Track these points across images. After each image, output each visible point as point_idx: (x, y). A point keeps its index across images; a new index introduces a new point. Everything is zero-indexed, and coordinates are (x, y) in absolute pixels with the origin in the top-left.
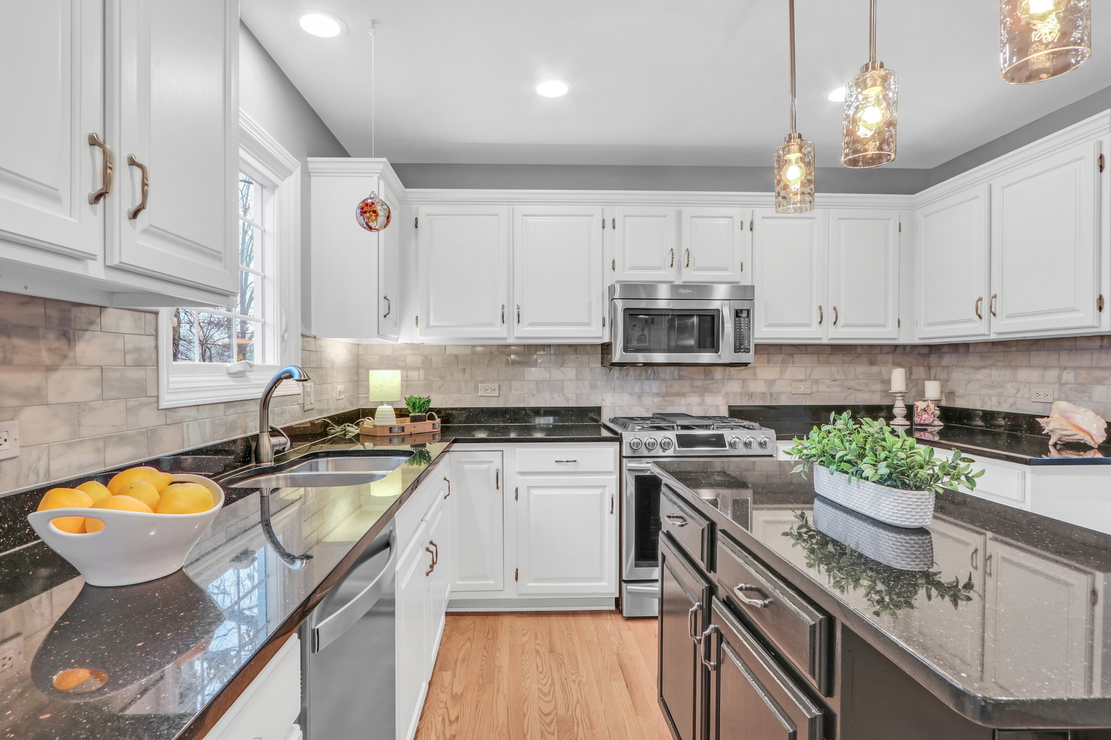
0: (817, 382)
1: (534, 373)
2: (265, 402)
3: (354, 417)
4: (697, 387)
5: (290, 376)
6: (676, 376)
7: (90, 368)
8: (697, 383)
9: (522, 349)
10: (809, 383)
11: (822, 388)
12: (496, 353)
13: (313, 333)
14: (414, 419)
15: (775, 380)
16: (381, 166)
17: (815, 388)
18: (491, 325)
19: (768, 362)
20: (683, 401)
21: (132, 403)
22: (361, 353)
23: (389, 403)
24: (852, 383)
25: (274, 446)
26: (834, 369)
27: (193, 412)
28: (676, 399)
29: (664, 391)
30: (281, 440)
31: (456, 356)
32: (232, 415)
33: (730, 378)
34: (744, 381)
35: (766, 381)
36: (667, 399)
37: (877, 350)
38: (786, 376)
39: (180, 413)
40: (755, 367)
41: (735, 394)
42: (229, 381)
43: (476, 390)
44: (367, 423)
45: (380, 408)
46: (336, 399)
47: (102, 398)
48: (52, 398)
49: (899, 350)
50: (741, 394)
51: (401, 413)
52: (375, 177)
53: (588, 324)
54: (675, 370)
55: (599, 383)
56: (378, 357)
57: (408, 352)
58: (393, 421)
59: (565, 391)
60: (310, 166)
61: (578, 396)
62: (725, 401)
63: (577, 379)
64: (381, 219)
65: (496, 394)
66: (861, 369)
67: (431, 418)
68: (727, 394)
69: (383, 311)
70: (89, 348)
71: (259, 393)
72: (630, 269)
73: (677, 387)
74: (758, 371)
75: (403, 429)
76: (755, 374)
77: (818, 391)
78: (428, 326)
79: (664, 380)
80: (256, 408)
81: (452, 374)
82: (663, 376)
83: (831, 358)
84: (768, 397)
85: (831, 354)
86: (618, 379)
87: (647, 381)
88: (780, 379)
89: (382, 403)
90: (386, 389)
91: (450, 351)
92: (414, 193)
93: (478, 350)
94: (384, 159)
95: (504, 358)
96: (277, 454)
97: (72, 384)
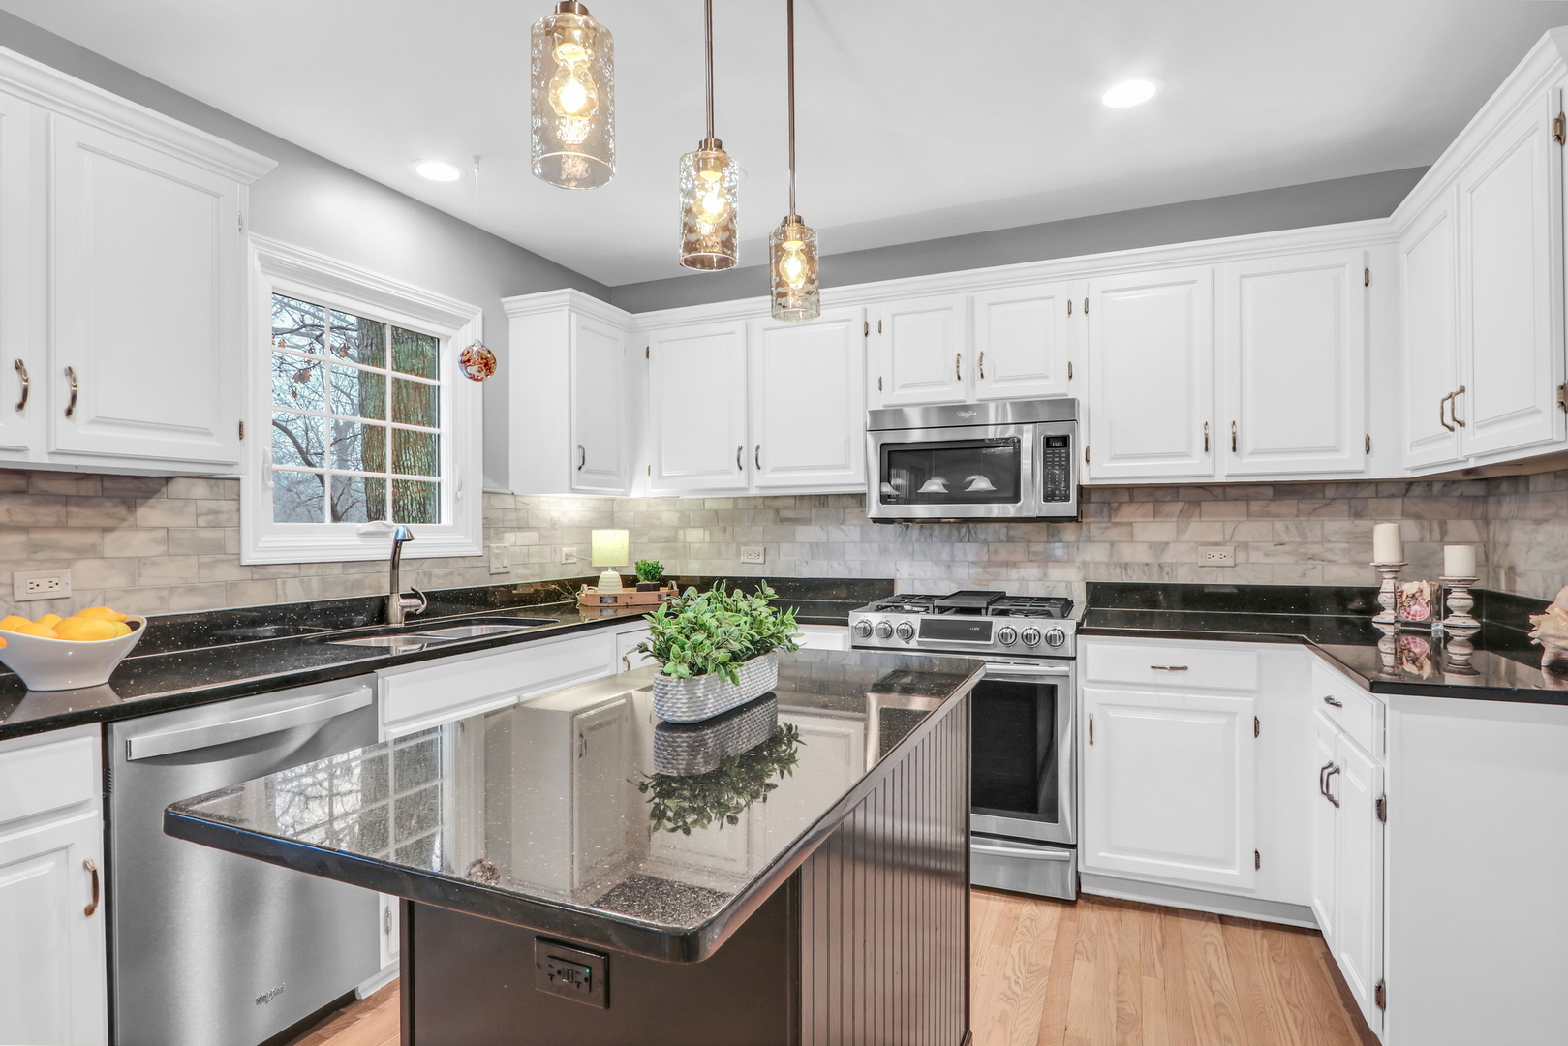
0: (1245, 546)
1: (807, 534)
2: (395, 563)
4: (1036, 553)
6: (1003, 537)
7: (153, 529)
8: (1039, 548)
9: (793, 501)
10: (1229, 549)
11: (1256, 556)
12: (762, 507)
13: (510, 489)
14: (642, 588)
15: (1167, 544)
16: (568, 297)
17: (1241, 557)
18: (729, 472)
19: (1156, 514)
20: (1014, 574)
21: (205, 559)
22: (615, 510)
23: (614, 569)
24: (1316, 549)
25: (403, 608)
26: (1279, 525)
27: (294, 570)
28: (1003, 571)
29: (985, 558)
30: (416, 602)
31: (719, 512)
33: (1089, 540)
34: (1112, 544)
35: (1151, 545)
36: (990, 570)
38: (1186, 537)
39: (273, 570)
40: (1131, 524)
41: (1097, 564)
43: (738, 554)
44: (584, 592)
45: (604, 575)
46: (560, 563)
47: (166, 554)
48: (108, 553)
49: (1416, 490)
50: (1107, 564)
51: (629, 581)
52: (566, 309)
53: (846, 467)
54: (1002, 528)
55: (891, 547)
56: (633, 514)
57: (664, 507)
58: (618, 589)
59: (847, 558)
60: (506, 307)
61: (863, 563)
62: (1081, 575)
63: (862, 541)
65: (761, 560)
66: (1336, 526)
67: (672, 587)
68: (1085, 564)
69: (577, 462)
70: (152, 513)
72: (901, 387)
73: (1004, 553)
74: (1138, 529)
75: (615, 599)
76: (1132, 534)
77: (1247, 561)
78: (660, 477)
79: (985, 542)
80: (388, 568)
82: (983, 537)
83: (1274, 507)
84: (1156, 569)
85: (1273, 500)
86: (918, 540)
87: (960, 545)
88: (1177, 541)
89: (606, 569)
90: (612, 549)
91: (709, 505)
92: (644, 318)
93: (741, 504)
94: (570, 290)
95: (771, 514)
96: (409, 616)
97: (132, 543)
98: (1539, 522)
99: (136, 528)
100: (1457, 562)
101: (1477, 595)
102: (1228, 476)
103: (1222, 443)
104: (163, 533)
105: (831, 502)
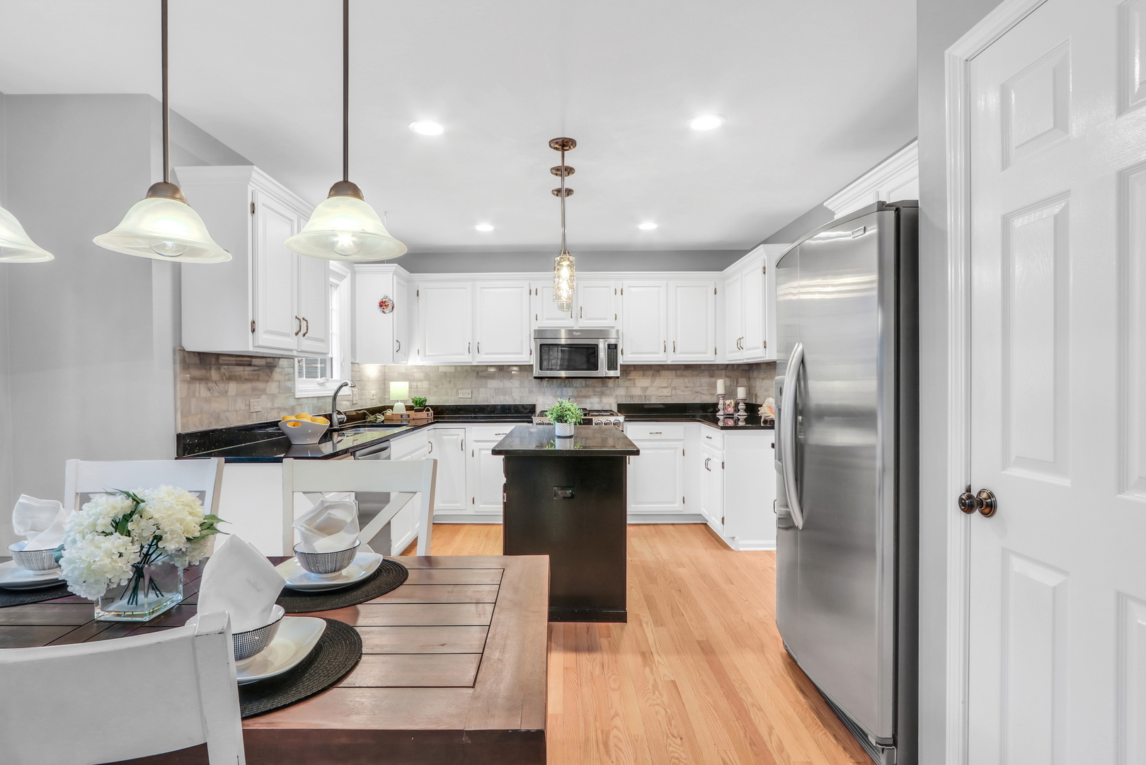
0: (675, 388)
1: (493, 384)
2: (335, 397)
3: (381, 410)
4: (597, 392)
5: (347, 385)
6: (584, 385)
7: (276, 381)
8: (598, 389)
10: (670, 389)
11: (679, 392)
12: (470, 371)
13: (357, 362)
14: (417, 411)
15: (648, 387)
16: (394, 268)
17: (674, 392)
18: (463, 354)
19: (644, 375)
20: (588, 401)
21: (287, 395)
22: (386, 371)
23: (401, 401)
24: (698, 389)
25: (339, 419)
26: (686, 380)
27: (306, 401)
28: (584, 399)
29: (576, 394)
30: (342, 417)
31: (445, 373)
32: (320, 403)
33: (619, 386)
34: (627, 388)
35: (642, 388)
36: (578, 399)
37: (715, 368)
38: (655, 385)
39: (302, 400)
40: (634, 379)
41: (622, 396)
42: (318, 387)
43: (458, 394)
44: (389, 413)
45: (396, 405)
46: (370, 399)
47: (279, 393)
48: (268, 392)
49: (729, 367)
50: (625, 396)
51: (409, 408)
52: (391, 274)
53: (521, 353)
54: (583, 381)
55: (534, 389)
56: (396, 374)
57: (415, 370)
58: (404, 412)
59: (513, 395)
60: (355, 268)
61: (521, 397)
62: (615, 401)
63: (520, 387)
65: (470, 396)
66: (705, 380)
67: (428, 410)
68: (617, 396)
69: (396, 349)
70: (277, 375)
71: (332, 393)
72: (546, 319)
73: (584, 392)
74: (637, 381)
75: (409, 416)
76: (635, 384)
77: (676, 394)
78: (425, 355)
79: (576, 387)
80: (330, 400)
81: (442, 384)
82: (575, 385)
83: (685, 373)
84: (644, 398)
85: (684, 370)
86: (546, 387)
87: (565, 389)
88: (651, 386)
89: (398, 401)
90: (400, 393)
91: (441, 369)
92: (416, 276)
93: (459, 369)
94: (396, 265)
95: (475, 374)
96: (340, 423)
97: (272, 387)
98: (763, 379)
99: (273, 381)
100: (741, 393)
101: (747, 404)
102: (672, 361)
103: (670, 348)
104: (278, 383)
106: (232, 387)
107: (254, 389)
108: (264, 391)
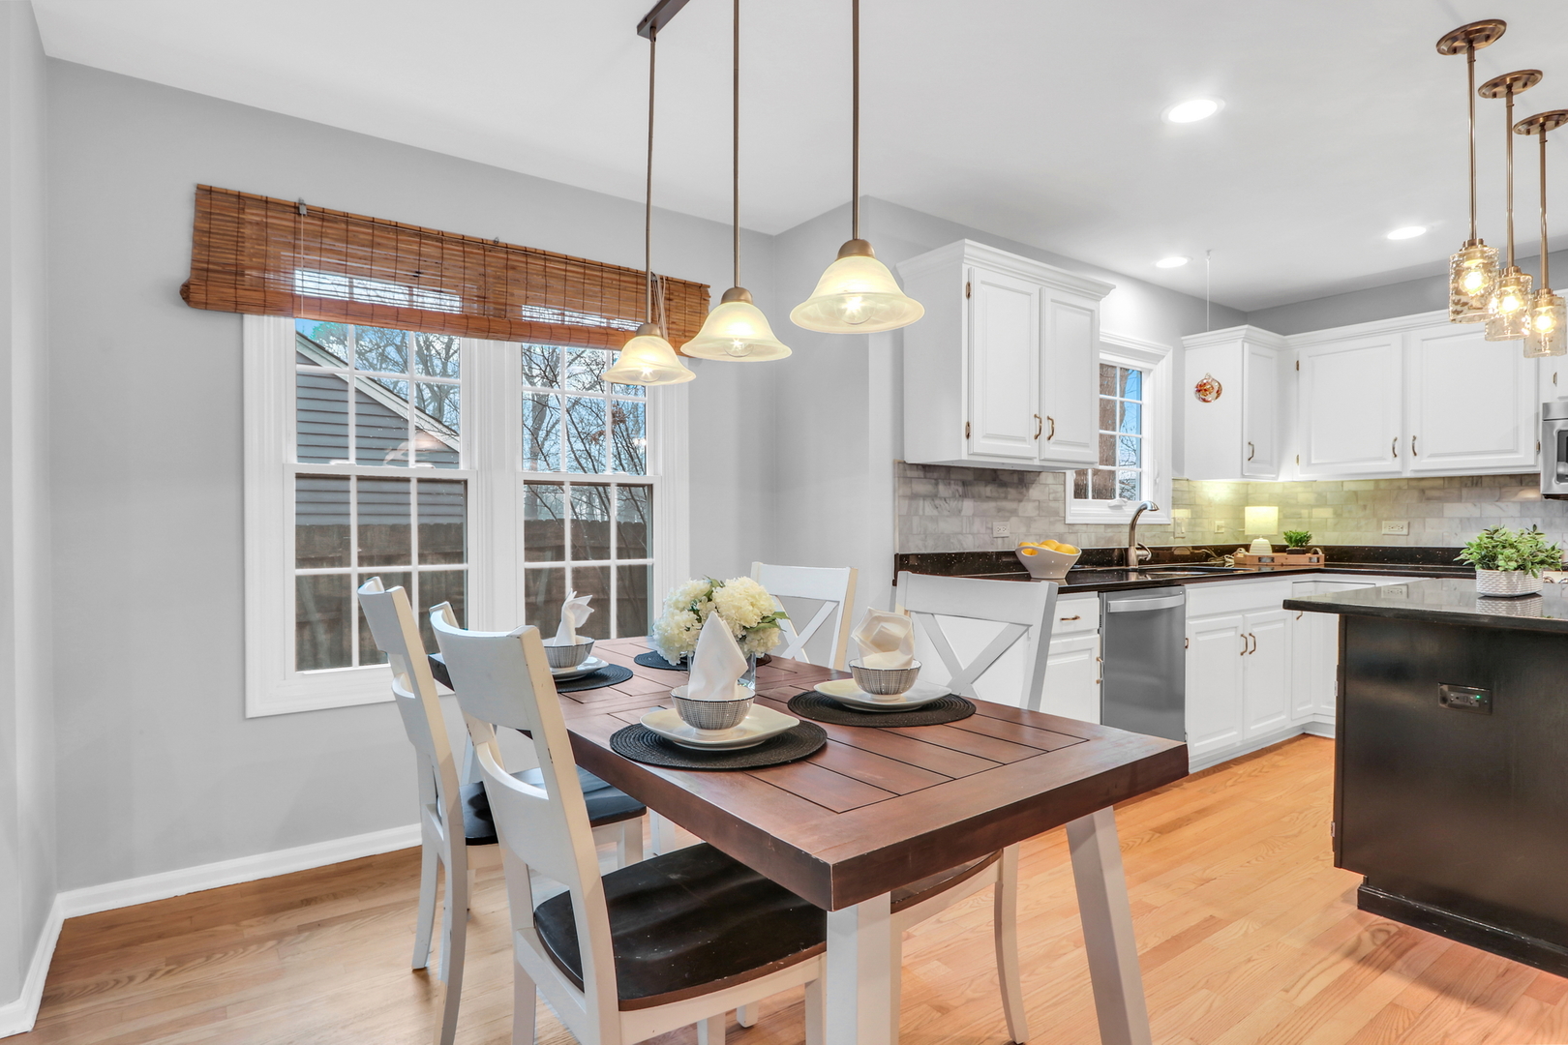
1: (1457, 510)
2: (1133, 526)
3: (1231, 550)
5: (1146, 508)
7: (1034, 501)
9: (1441, 482)
12: (1406, 487)
13: (1186, 476)
14: (1292, 552)
16: (1244, 332)
18: (1380, 459)
21: (1052, 519)
22: (1250, 491)
23: (1264, 537)
25: (1138, 556)
27: (1084, 528)
30: (1144, 552)
31: (1355, 493)
32: (1110, 533)
39: (1077, 528)
42: (1109, 511)
43: (1379, 527)
44: (1241, 553)
45: (1255, 542)
46: (1213, 532)
47: (1039, 515)
48: (1020, 514)
51: (1277, 549)
52: (1240, 342)
53: (1514, 451)
57: (1300, 489)
58: (1270, 553)
60: (1184, 343)
64: (1214, 394)
65: (1405, 531)
67: (1316, 553)
69: (1247, 454)
70: (1034, 492)
71: (1129, 521)
75: (1273, 559)
78: (1309, 464)
80: (1127, 529)
81: (1350, 512)
89: (1257, 537)
90: (1263, 524)
91: (1350, 487)
92: (1294, 339)
93: (1383, 485)
94: (1246, 326)
95: (1416, 494)
96: (1141, 562)
97: (1028, 509)
99: (1029, 500)
104: (1037, 503)
105: (1485, 482)
106: (968, 506)
107: (999, 510)
108: (1014, 512)
